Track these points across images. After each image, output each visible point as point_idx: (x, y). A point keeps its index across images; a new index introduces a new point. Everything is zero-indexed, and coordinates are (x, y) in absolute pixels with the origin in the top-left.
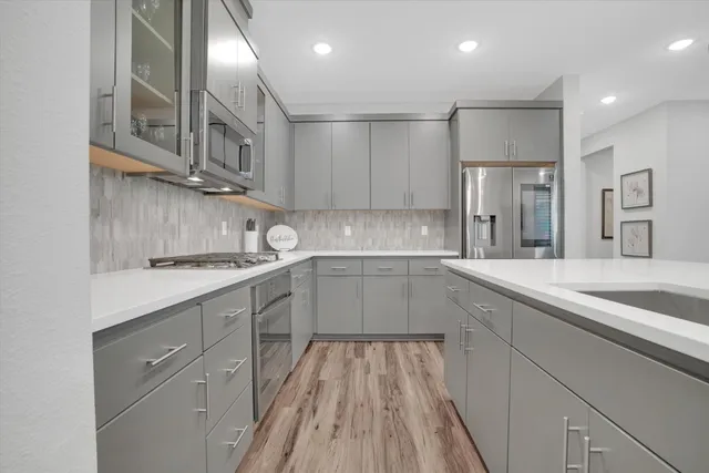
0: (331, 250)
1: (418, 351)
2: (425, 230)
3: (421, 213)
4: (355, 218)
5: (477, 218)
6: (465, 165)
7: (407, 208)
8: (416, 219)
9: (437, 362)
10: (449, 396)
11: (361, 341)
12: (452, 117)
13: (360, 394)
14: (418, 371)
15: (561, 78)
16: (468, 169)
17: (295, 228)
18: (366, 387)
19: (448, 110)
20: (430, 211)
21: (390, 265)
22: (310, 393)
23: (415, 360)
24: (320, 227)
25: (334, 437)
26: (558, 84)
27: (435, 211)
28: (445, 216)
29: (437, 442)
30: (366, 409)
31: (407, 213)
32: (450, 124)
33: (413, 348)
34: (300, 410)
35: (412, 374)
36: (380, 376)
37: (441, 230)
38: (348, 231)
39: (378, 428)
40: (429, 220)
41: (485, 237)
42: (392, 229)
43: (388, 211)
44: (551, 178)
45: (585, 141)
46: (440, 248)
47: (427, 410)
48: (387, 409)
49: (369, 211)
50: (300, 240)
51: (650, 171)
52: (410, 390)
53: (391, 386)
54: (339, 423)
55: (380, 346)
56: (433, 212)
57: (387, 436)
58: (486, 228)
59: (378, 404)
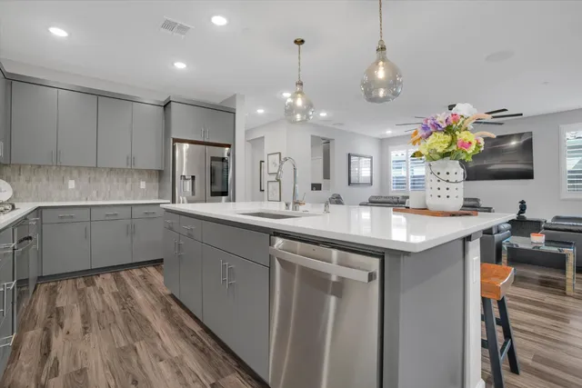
0: (53, 201)
1: (141, 273)
2: (143, 185)
3: (140, 171)
4: (80, 173)
5: (184, 178)
6: (175, 140)
7: (129, 167)
8: (136, 176)
9: (156, 277)
10: (168, 292)
11: (89, 275)
12: (167, 105)
13: (99, 307)
14: (143, 284)
15: (235, 95)
16: (177, 144)
17: (8, 180)
18: (103, 302)
19: (163, 99)
20: (147, 170)
21: (116, 211)
22: (51, 317)
23: (140, 279)
24: (40, 180)
25: (85, 333)
26: (233, 98)
27: (151, 170)
28: (160, 174)
29: (162, 315)
30: (107, 312)
31: (129, 171)
32: (165, 110)
33: (137, 272)
34: (45, 329)
35: (139, 287)
36: (113, 293)
37: (155, 184)
38: (72, 184)
39: (120, 319)
40: (146, 177)
41: (188, 190)
42: (115, 183)
43: (111, 169)
44: (229, 155)
45: (247, 132)
46: (155, 198)
47: (153, 302)
48: (124, 309)
49: (96, 168)
50: (15, 193)
51: (280, 154)
52: (139, 295)
53: (124, 297)
54: (87, 325)
55: (108, 276)
56: (149, 172)
57: (127, 322)
58: (188, 184)
59: (116, 308)
